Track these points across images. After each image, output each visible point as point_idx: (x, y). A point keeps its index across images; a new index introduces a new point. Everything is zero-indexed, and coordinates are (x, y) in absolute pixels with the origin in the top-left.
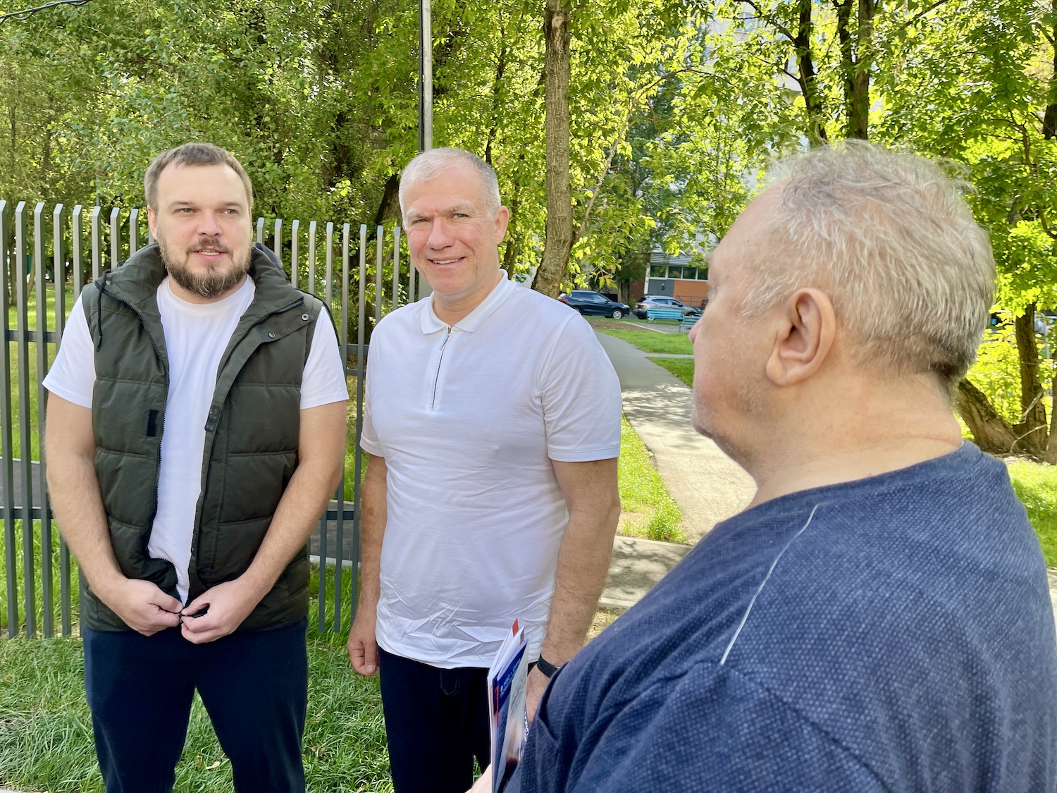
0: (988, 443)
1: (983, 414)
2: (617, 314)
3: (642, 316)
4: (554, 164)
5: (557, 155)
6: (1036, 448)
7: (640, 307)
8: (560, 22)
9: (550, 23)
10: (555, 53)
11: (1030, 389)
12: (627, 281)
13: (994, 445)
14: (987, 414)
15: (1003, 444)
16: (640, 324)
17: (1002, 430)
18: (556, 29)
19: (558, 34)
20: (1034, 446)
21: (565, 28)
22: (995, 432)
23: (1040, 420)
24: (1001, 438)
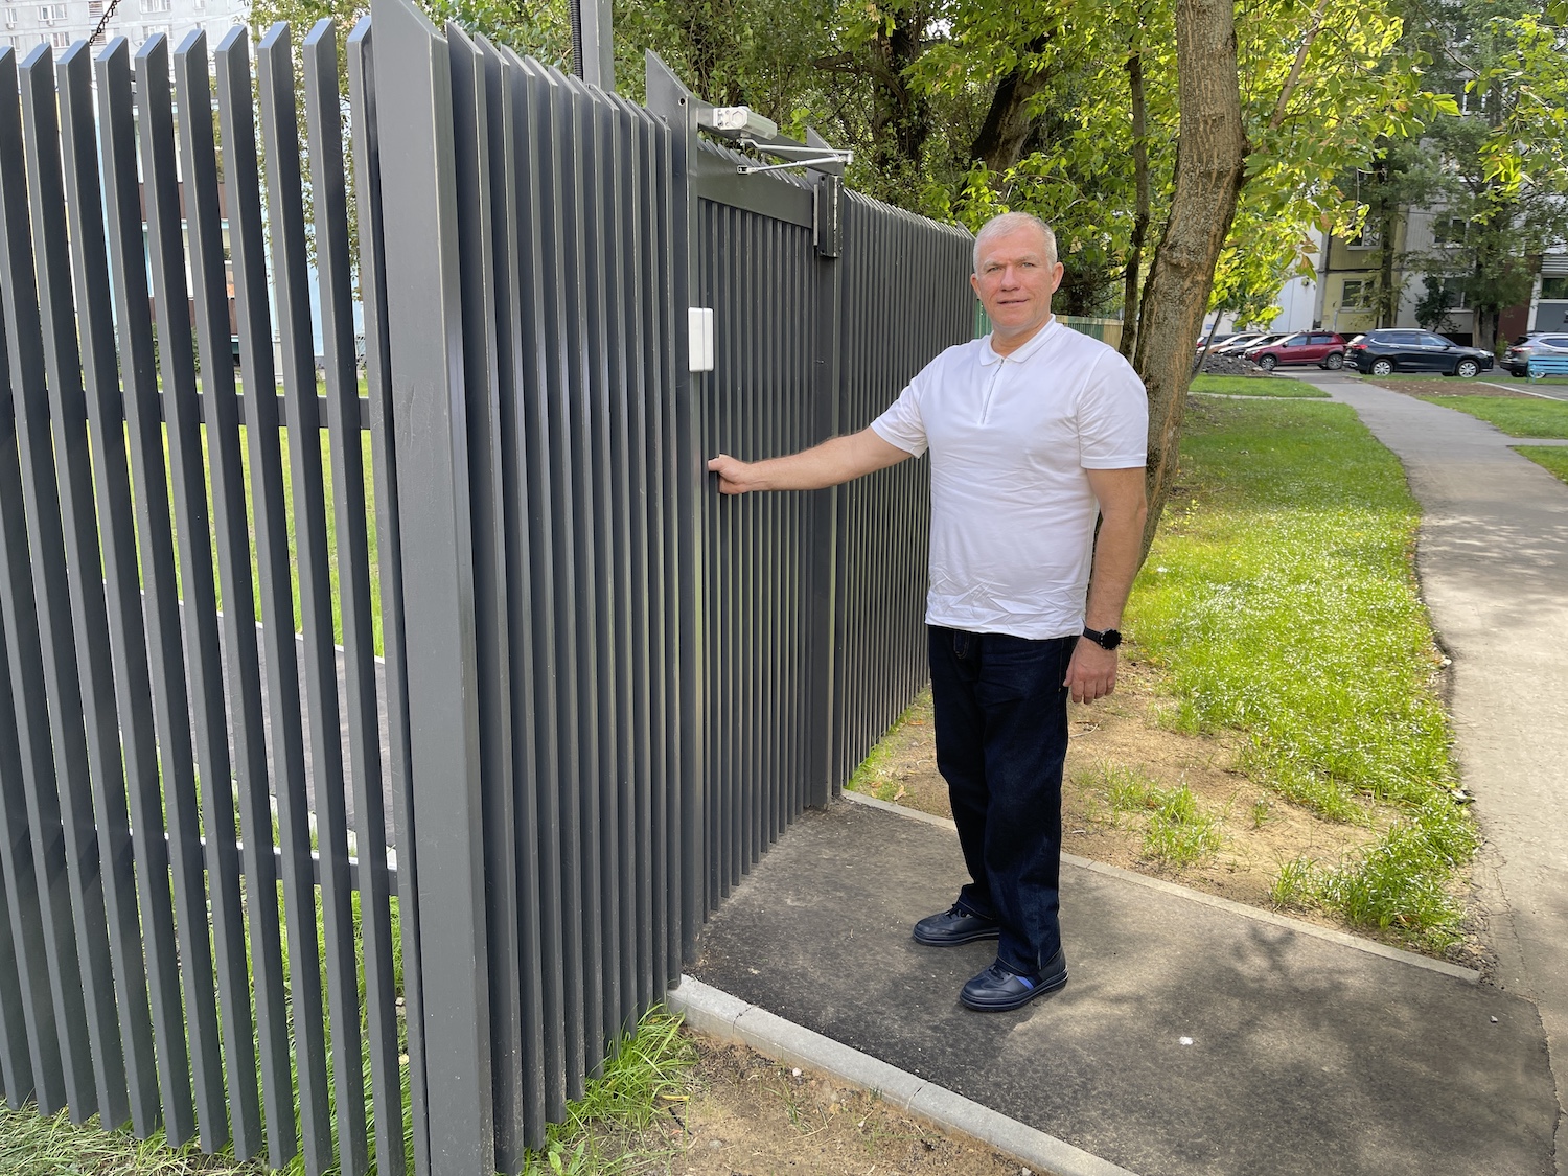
2: (1468, 369)
3: (1520, 371)
7: (1515, 354)
12: (1493, 307)
16: (1513, 386)
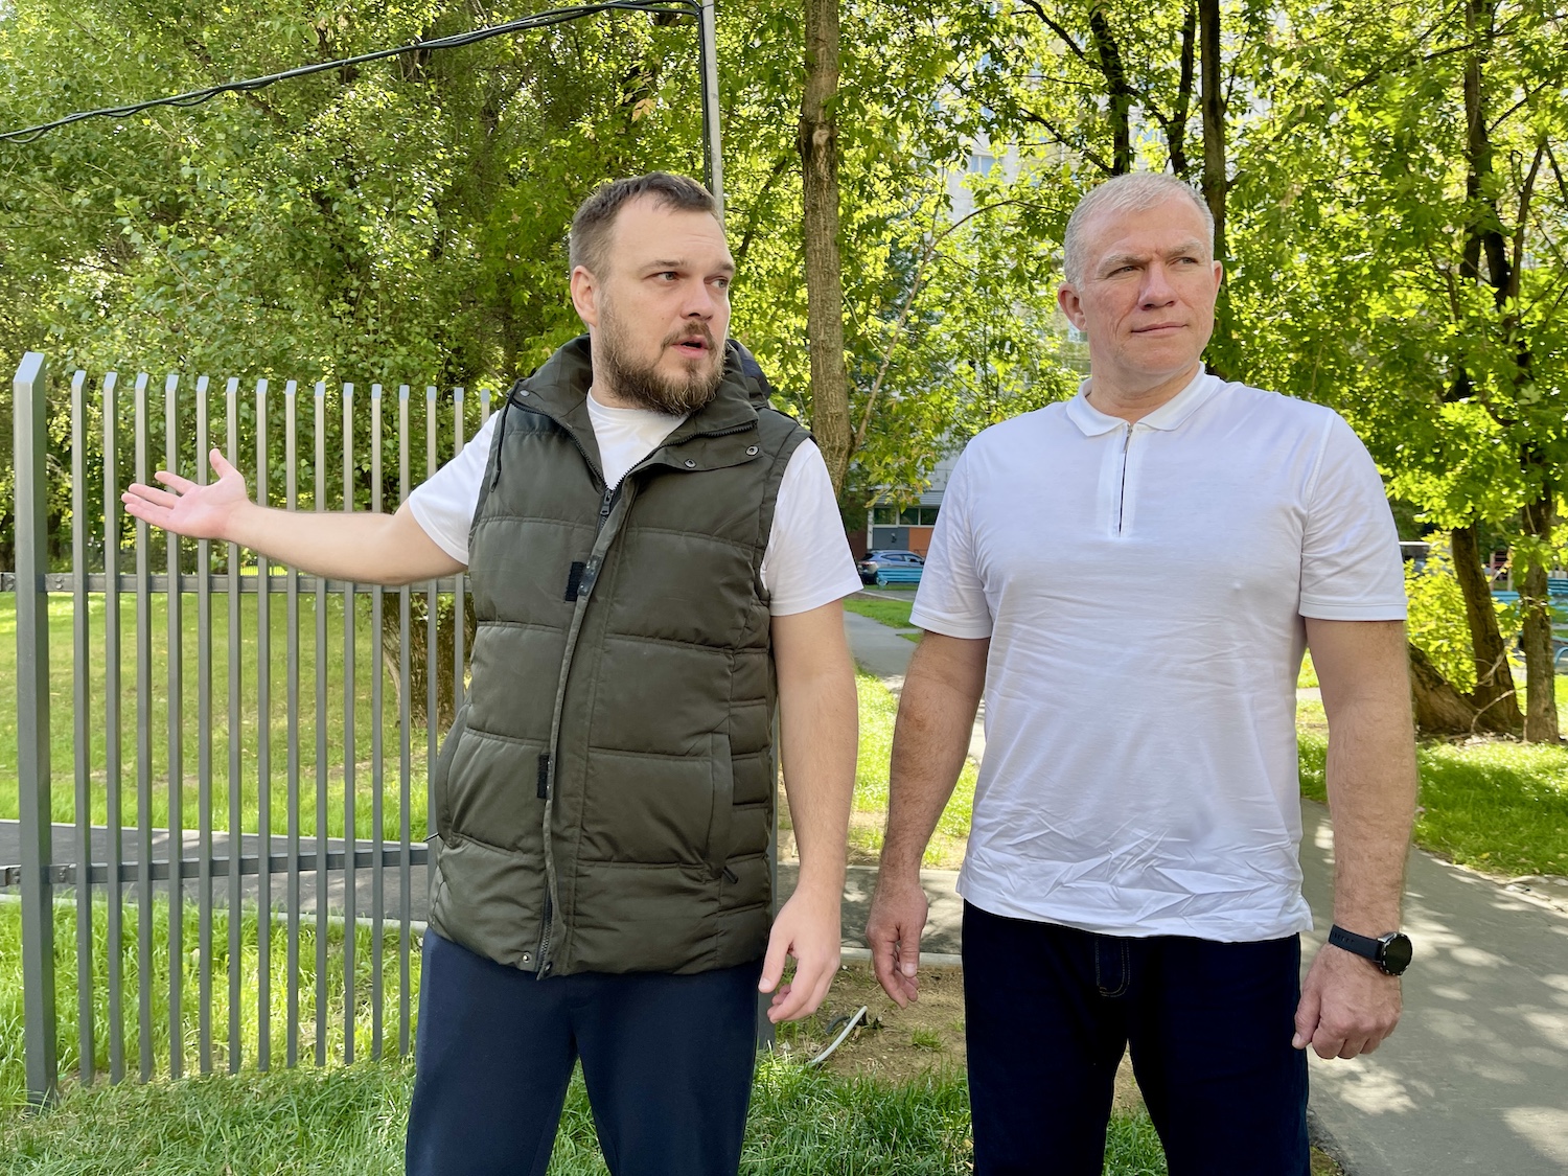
0: (1436, 721)
1: (1425, 679)
4: (822, 337)
5: (826, 325)
6: (1504, 724)
8: (825, 137)
9: (810, 139)
10: (819, 180)
11: (1485, 640)
13: (1445, 723)
14: (1431, 678)
15: (1458, 722)
17: (1454, 701)
18: (819, 146)
19: (822, 154)
20: (1501, 720)
21: (832, 145)
22: (1445, 705)
23: (1504, 684)
24: (1455, 713)
